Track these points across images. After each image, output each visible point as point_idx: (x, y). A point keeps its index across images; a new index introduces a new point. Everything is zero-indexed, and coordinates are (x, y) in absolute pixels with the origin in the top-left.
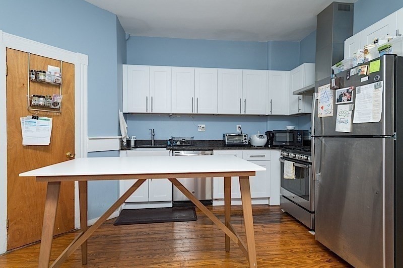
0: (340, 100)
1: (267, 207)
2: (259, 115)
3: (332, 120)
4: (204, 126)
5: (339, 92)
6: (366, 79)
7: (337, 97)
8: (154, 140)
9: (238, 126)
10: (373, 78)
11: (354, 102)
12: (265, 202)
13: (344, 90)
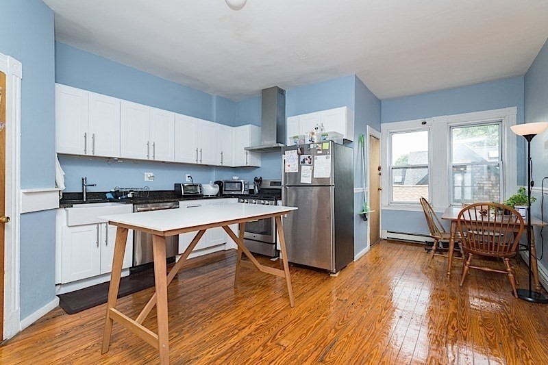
0: (303, 162)
1: (222, 253)
2: (207, 165)
3: (297, 175)
4: (152, 174)
5: (302, 157)
6: (320, 152)
7: (301, 160)
8: (86, 193)
9: (187, 175)
10: (324, 152)
11: (313, 165)
12: (222, 248)
13: (306, 156)
